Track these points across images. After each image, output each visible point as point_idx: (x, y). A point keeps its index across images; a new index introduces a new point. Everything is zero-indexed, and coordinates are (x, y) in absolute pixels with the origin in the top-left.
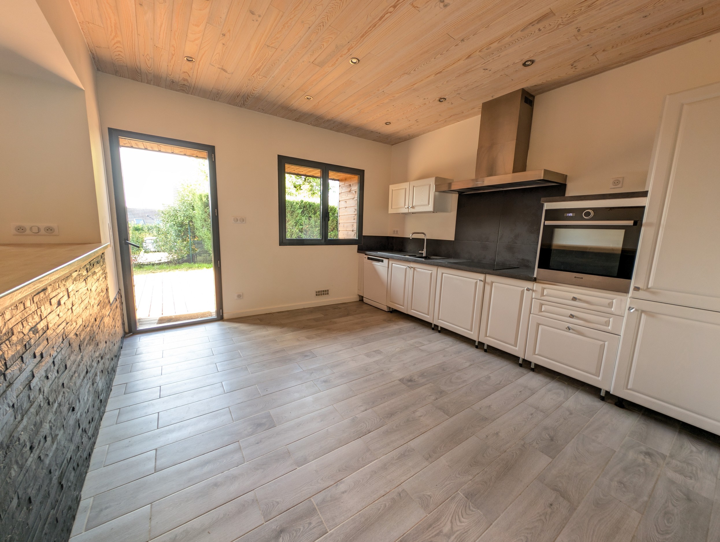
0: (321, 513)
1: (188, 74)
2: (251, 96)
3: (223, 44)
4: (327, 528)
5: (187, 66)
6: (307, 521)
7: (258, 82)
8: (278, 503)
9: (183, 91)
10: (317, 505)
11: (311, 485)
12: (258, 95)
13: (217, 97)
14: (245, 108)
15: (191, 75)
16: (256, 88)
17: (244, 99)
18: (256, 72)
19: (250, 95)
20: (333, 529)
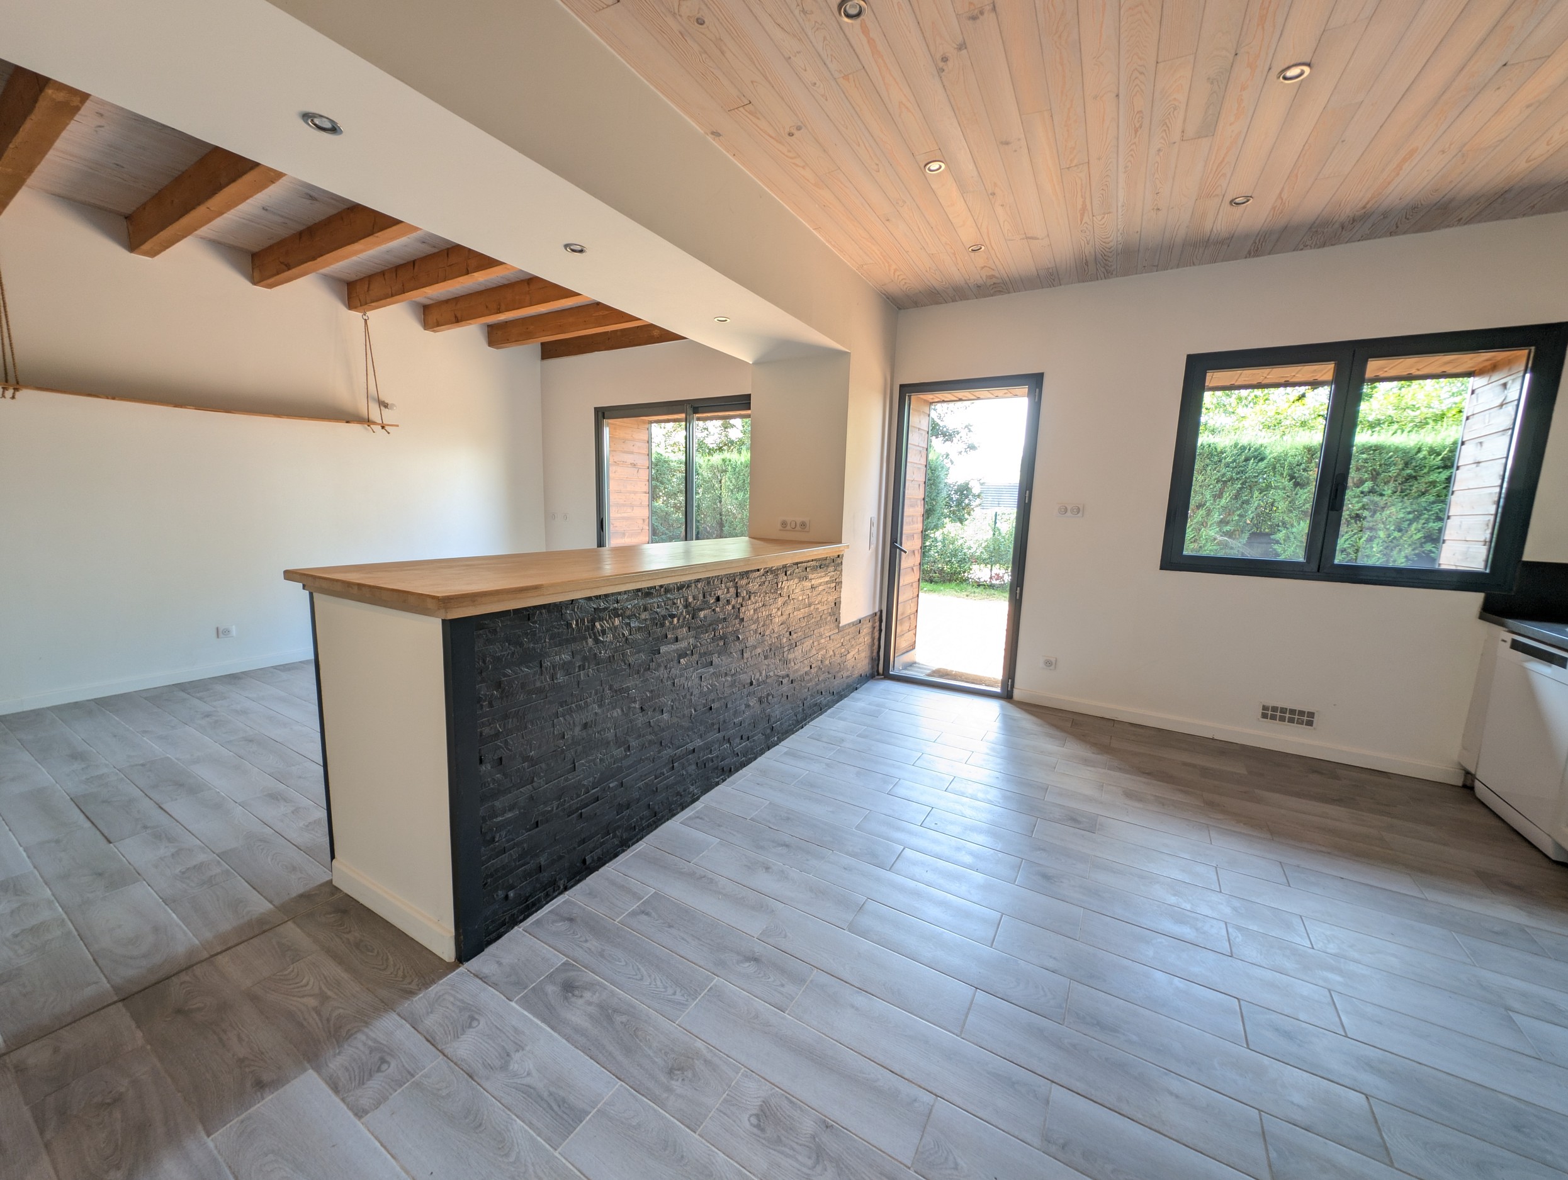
0: (803, 991)
1: (990, 268)
2: (1110, 255)
3: (1002, 205)
4: (789, 1009)
5: (979, 259)
6: (783, 980)
7: (1103, 227)
8: (785, 936)
9: (1000, 292)
10: (811, 981)
11: (834, 959)
12: (1120, 246)
13: (1054, 280)
14: (1117, 277)
15: (994, 268)
16: (1106, 238)
17: (1102, 264)
18: (1082, 215)
19: (1106, 253)
20: (792, 1017)
